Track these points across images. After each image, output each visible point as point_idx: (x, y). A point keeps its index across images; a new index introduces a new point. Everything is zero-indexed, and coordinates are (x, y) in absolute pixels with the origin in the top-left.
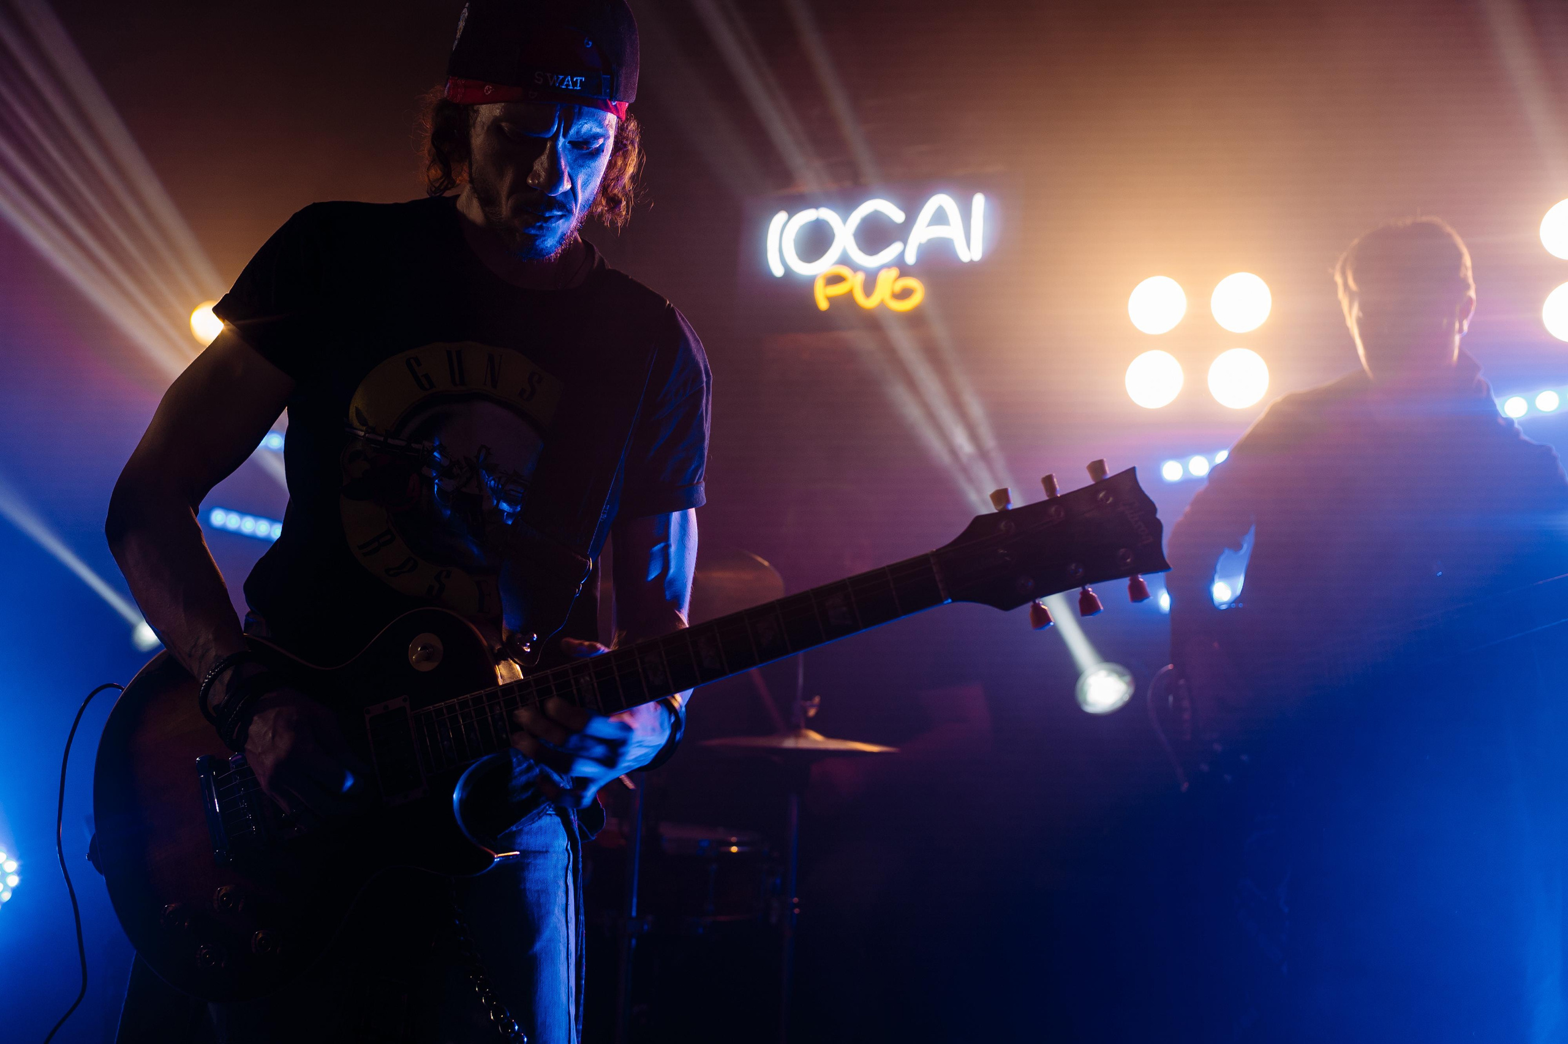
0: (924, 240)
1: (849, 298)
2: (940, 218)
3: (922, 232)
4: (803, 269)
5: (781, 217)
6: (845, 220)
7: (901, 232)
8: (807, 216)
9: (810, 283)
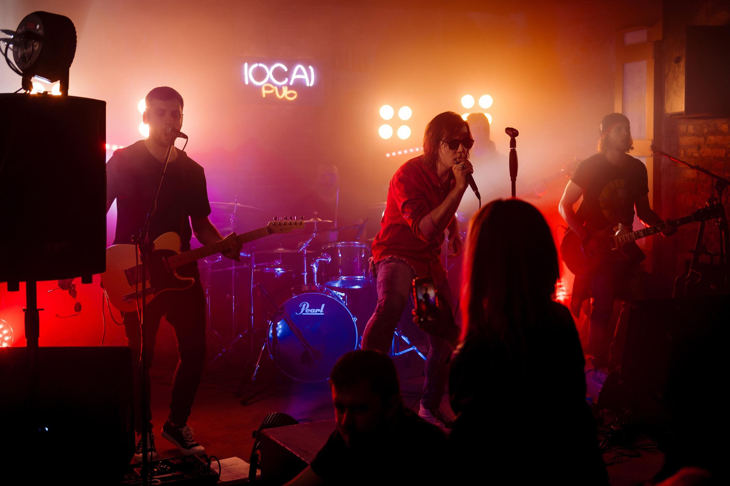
0: (295, 79)
1: (273, 95)
2: (300, 72)
3: (295, 76)
4: (256, 83)
6: (269, 69)
7: (287, 75)
8: (255, 65)
9: (259, 88)
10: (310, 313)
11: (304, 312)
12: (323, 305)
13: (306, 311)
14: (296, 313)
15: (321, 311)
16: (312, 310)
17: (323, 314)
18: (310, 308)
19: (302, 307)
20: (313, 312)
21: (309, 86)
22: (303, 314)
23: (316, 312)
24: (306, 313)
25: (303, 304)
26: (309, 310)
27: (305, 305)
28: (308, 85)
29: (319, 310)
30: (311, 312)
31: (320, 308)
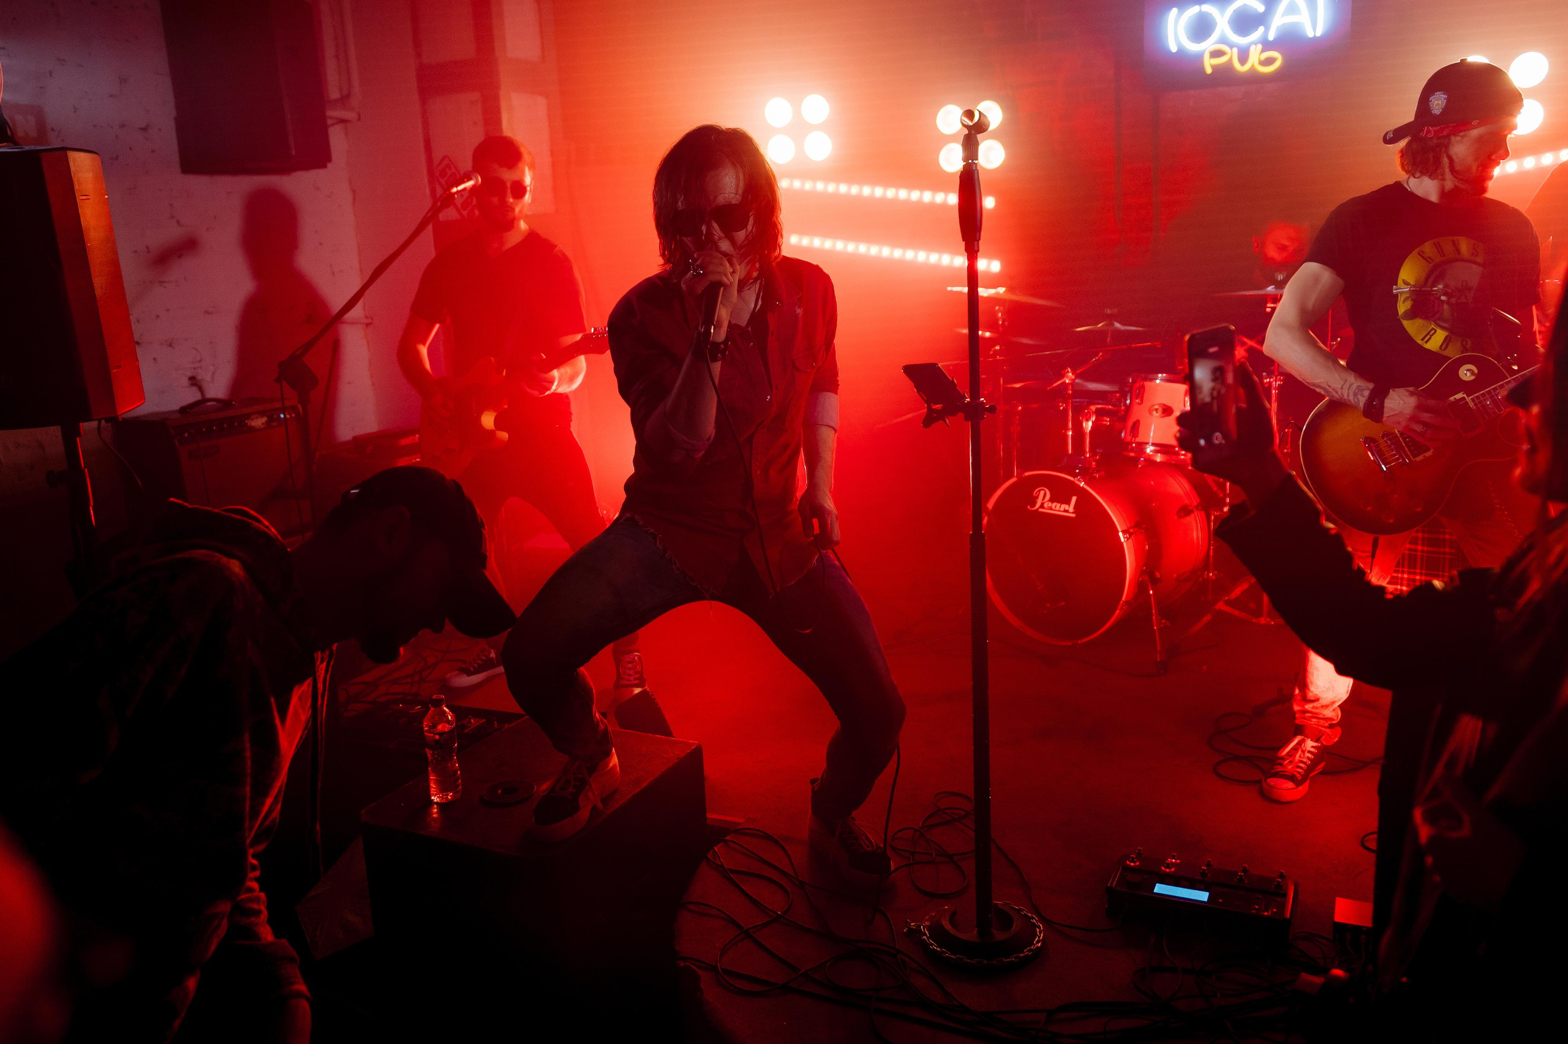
0: (1280, 24)
1: (1229, 66)
3: (1279, 20)
4: (1193, 47)
5: (1174, 11)
6: (1222, 13)
7: (1263, 19)
8: (1194, 10)
9: (1199, 57)
10: (1051, 509)
11: (1042, 506)
12: (1074, 499)
13: (1046, 505)
14: (1029, 507)
15: (1071, 509)
16: (1054, 504)
17: (1074, 515)
18: (1052, 500)
19: (1037, 497)
20: (1058, 508)
21: (1315, 35)
22: (1041, 510)
23: (1062, 509)
24: (1044, 508)
25: (1039, 491)
26: (1050, 504)
27: (1042, 493)
28: (1310, 34)
29: (1067, 507)
30: (1053, 507)
31: (1069, 504)
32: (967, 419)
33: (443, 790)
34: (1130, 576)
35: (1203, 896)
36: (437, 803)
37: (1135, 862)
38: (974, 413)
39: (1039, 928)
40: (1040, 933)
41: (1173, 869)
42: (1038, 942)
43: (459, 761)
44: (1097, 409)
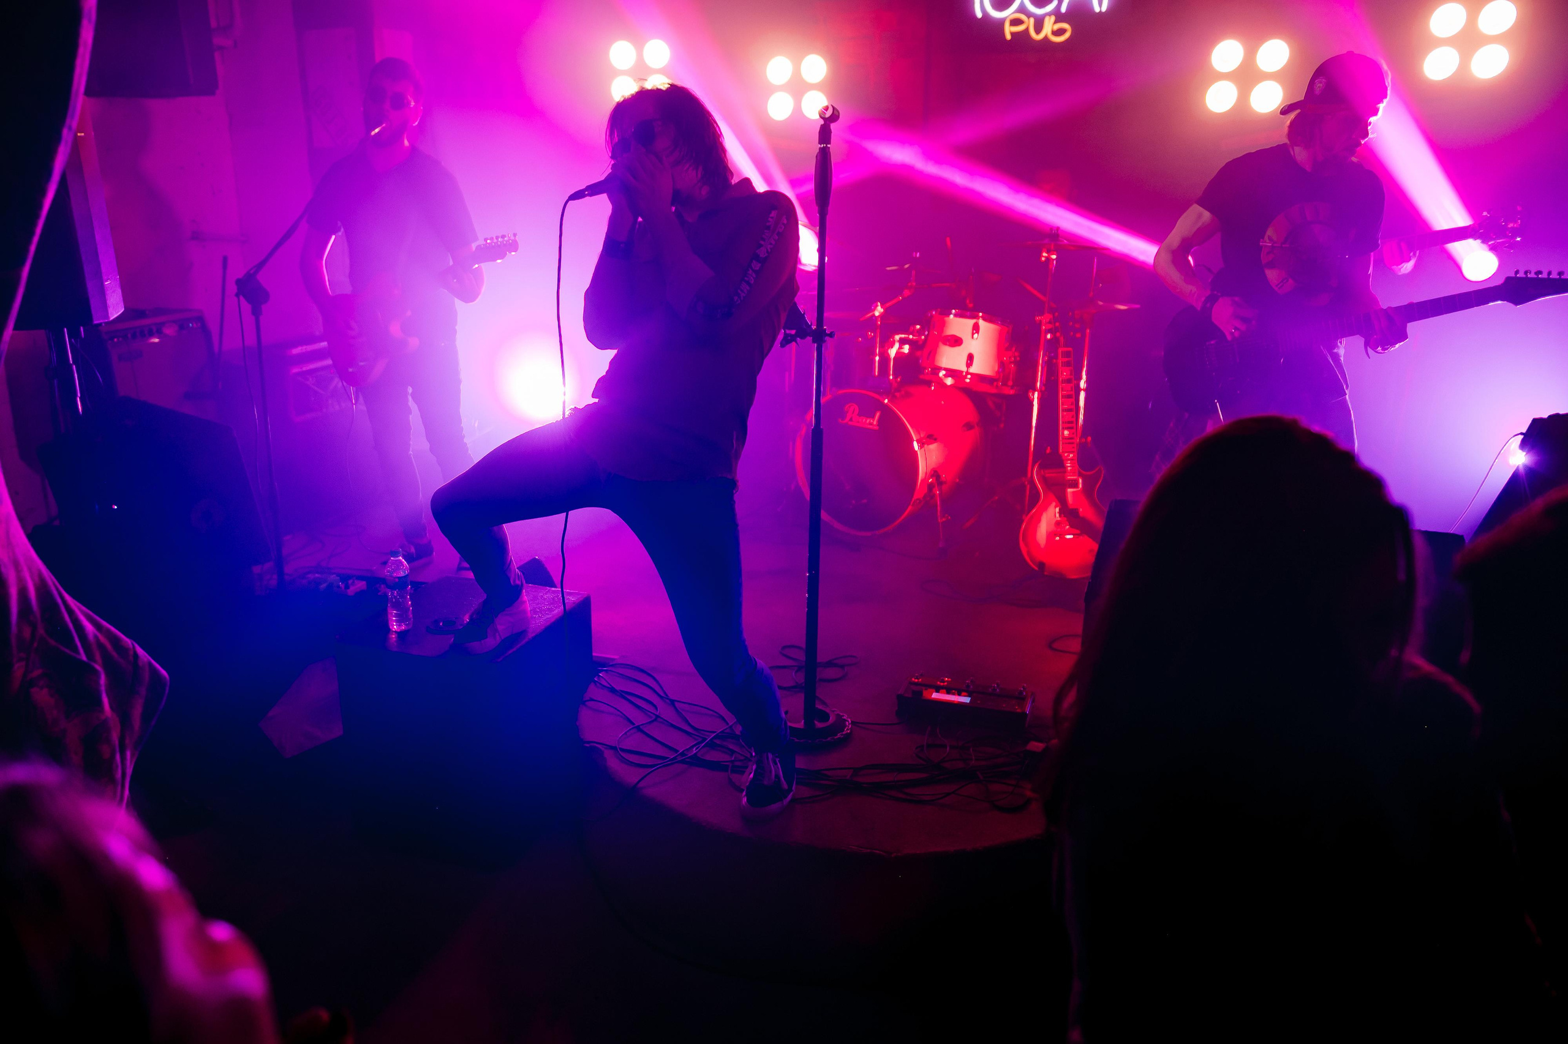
9: (1001, 23)
10: (858, 422)
11: (851, 420)
12: (878, 414)
13: (854, 419)
14: (840, 420)
15: (875, 423)
16: (861, 418)
17: (876, 428)
18: (859, 415)
19: (847, 412)
20: (864, 422)
22: (850, 423)
23: (867, 422)
24: (853, 421)
25: (850, 407)
26: (858, 418)
27: (852, 408)
29: (872, 420)
30: (860, 421)
31: (873, 417)
32: (814, 342)
33: (399, 622)
34: (923, 474)
35: (967, 700)
36: (395, 632)
37: (918, 679)
38: (819, 336)
39: (849, 722)
40: (849, 724)
41: (946, 683)
42: (847, 730)
43: (411, 599)
44: (900, 339)
